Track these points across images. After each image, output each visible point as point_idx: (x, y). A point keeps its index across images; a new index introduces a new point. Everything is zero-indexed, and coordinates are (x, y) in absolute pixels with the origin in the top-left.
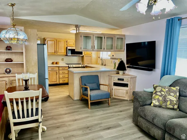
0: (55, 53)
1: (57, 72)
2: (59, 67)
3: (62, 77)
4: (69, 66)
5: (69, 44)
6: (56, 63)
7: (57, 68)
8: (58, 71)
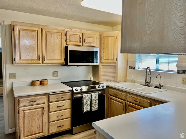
0: (39, 59)
1: (43, 108)
2: (48, 95)
3: (56, 118)
4: (72, 91)
5: (70, 41)
6: (42, 83)
7: (44, 98)
8: (45, 106)
